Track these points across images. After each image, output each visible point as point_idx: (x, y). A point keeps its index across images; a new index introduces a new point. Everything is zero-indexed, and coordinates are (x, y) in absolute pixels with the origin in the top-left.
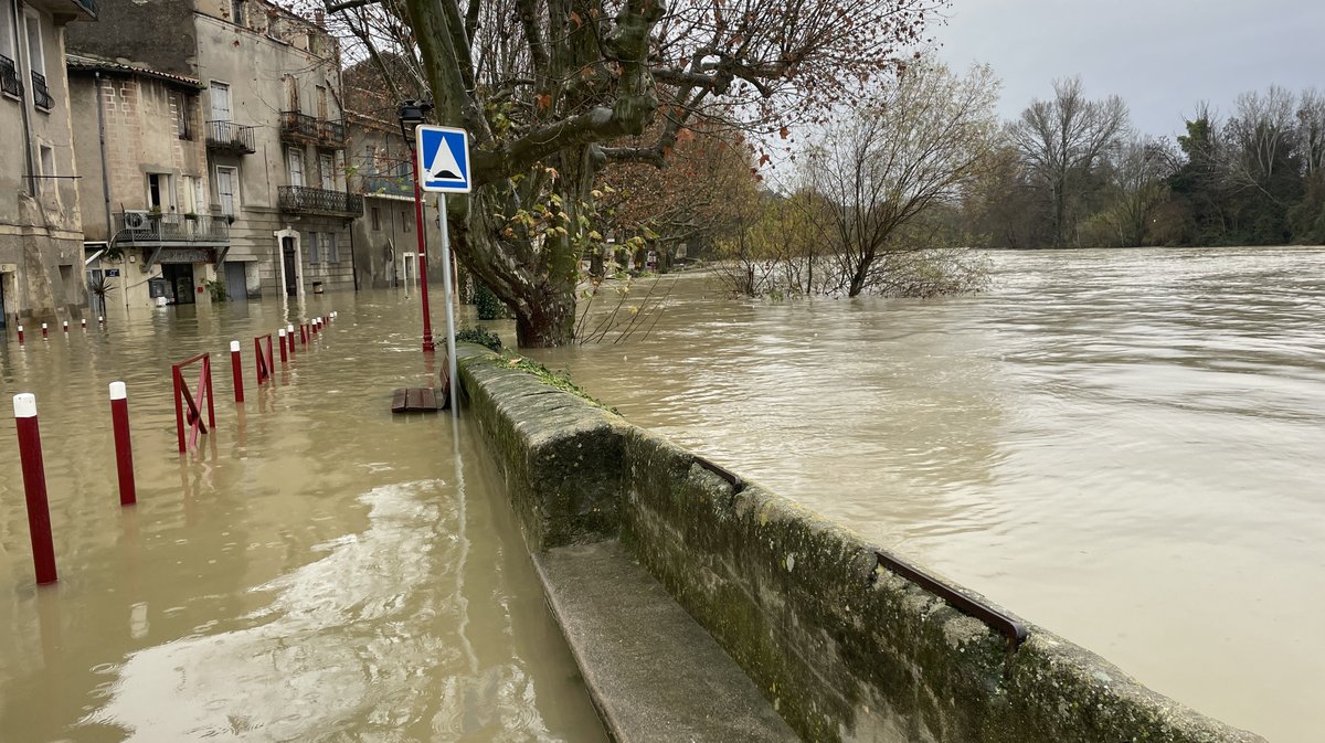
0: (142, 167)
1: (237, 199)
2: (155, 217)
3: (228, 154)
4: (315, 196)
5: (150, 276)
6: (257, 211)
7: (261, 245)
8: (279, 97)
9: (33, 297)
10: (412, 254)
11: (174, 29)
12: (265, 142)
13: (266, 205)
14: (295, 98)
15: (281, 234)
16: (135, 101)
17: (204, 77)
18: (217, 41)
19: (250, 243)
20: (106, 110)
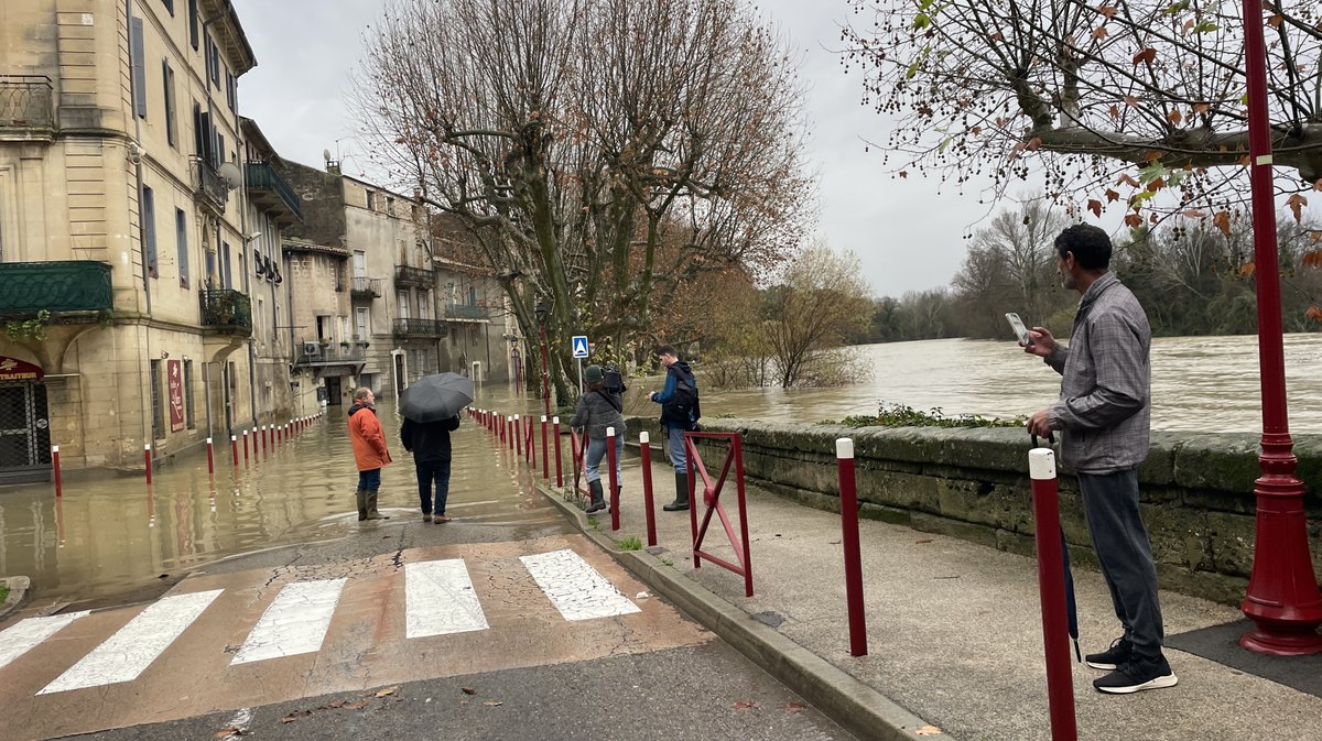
0: (314, 312)
1: (368, 330)
2: (322, 347)
3: (363, 299)
4: (415, 324)
5: (317, 386)
6: (380, 337)
7: (383, 360)
8: (394, 257)
9: (278, 401)
10: (478, 363)
11: (331, 217)
12: (386, 288)
13: (386, 332)
14: (404, 256)
15: (395, 353)
16: (310, 269)
17: (351, 249)
18: (358, 222)
19: (376, 360)
20: (294, 276)
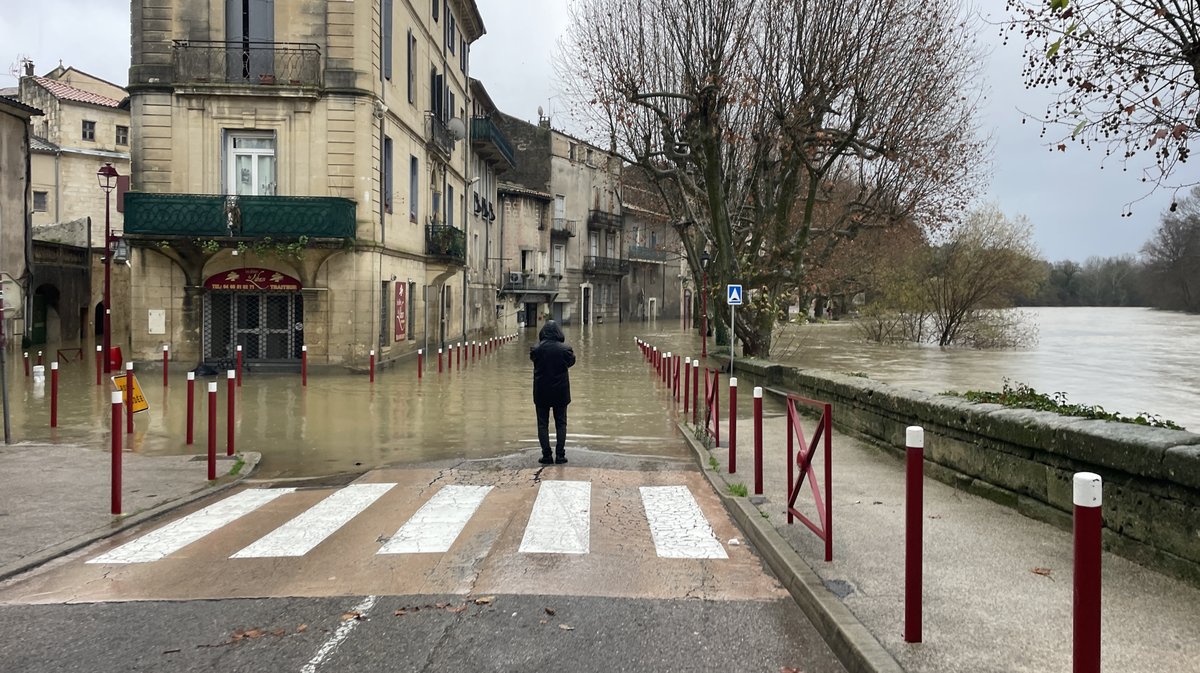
0: (520, 247)
1: (563, 266)
2: (524, 277)
3: (561, 237)
4: (602, 261)
5: (518, 310)
6: (571, 271)
7: (573, 292)
8: (589, 201)
9: (485, 321)
10: (654, 299)
11: (539, 165)
12: (580, 229)
13: (577, 268)
14: (597, 201)
15: (583, 286)
16: (519, 210)
17: (553, 193)
18: (561, 170)
19: (567, 291)
20: (506, 215)
